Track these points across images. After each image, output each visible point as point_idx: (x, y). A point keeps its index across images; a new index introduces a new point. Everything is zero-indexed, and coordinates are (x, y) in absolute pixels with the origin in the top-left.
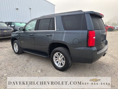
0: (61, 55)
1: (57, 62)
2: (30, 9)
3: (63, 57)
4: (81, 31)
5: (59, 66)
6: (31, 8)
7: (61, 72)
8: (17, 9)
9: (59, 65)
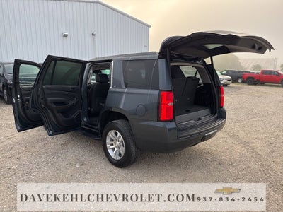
0: (119, 134)
1: (113, 149)
2: (93, 34)
3: (122, 138)
4: (150, 92)
5: (115, 158)
6: (95, 33)
7: (118, 169)
8: (66, 36)
9: (115, 154)
